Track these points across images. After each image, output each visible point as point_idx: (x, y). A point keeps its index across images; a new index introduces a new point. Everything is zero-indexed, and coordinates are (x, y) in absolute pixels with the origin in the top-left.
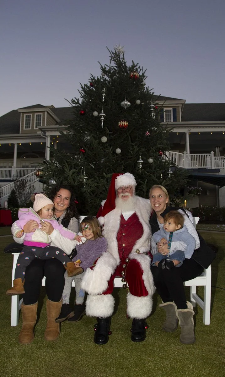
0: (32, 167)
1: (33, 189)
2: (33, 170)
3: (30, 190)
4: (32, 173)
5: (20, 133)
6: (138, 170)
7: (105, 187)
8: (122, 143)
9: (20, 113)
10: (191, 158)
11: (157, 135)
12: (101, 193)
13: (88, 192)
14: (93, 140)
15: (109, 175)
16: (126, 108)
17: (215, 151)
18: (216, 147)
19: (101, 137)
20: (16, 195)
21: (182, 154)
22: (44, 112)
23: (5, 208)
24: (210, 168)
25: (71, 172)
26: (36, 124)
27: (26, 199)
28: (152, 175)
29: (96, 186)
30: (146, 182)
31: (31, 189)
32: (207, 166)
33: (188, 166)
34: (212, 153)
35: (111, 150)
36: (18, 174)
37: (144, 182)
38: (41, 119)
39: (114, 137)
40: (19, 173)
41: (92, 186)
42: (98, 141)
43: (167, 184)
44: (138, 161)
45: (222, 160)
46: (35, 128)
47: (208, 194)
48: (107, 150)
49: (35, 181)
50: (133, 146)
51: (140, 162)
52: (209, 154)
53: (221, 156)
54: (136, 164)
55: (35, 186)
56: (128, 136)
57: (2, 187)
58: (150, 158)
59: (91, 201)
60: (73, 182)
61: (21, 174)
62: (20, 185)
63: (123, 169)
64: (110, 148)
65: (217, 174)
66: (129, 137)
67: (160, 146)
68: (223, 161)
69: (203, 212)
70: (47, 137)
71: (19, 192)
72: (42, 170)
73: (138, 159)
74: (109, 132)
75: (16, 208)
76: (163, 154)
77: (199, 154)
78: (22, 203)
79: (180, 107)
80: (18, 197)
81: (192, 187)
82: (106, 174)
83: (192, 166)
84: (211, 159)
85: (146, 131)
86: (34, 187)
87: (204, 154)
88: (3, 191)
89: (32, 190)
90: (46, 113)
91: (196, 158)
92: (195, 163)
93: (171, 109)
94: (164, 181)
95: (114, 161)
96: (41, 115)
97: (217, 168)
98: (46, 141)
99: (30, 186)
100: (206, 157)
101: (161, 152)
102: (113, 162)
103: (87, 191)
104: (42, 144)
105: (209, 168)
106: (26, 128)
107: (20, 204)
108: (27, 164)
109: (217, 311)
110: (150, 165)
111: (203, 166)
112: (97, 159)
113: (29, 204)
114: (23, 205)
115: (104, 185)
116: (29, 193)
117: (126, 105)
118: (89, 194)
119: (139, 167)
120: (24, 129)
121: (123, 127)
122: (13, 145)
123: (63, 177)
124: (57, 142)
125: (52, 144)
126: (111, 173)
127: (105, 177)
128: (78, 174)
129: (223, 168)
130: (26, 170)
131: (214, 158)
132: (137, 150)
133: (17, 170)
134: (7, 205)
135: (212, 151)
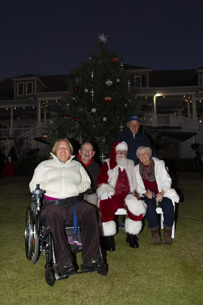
0: (25, 127)
1: (29, 146)
2: (28, 129)
3: (27, 146)
4: (26, 133)
5: (15, 98)
8: (107, 113)
9: (14, 82)
10: (158, 118)
15: (99, 138)
16: (109, 86)
17: (177, 112)
18: (178, 109)
19: (92, 109)
21: (150, 115)
22: (34, 80)
23: (9, 162)
24: (173, 126)
25: (71, 136)
26: (28, 90)
27: (24, 154)
32: (171, 124)
33: (155, 125)
34: (175, 113)
35: (100, 119)
36: (15, 133)
38: (31, 86)
39: (101, 109)
42: (90, 112)
45: (183, 119)
46: (27, 94)
47: (172, 147)
48: (97, 120)
49: (30, 139)
51: (121, 127)
53: (182, 115)
54: (119, 129)
61: (17, 133)
62: (18, 143)
63: (109, 133)
65: (178, 131)
66: (113, 109)
68: (184, 120)
70: (38, 102)
71: (18, 148)
74: (98, 104)
75: (17, 162)
77: (164, 115)
78: (21, 157)
79: (148, 74)
80: (16, 152)
82: (97, 137)
83: (158, 124)
84: (174, 118)
85: (125, 104)
86: (30, 144)
87: (168, 115)
90: (36, 81)
91: (162, 118)
92: (161, 121)
93: (141, 76)
96: (31, 83)
97: (179, 126)
98: (37, 105)
99: (27, 144)
100: (170, 117)
102: (102, 128)
104: (33, 108)
105: (172, 126)
106: (19, 94)
107: (19, 158)
108: (21, 125)
111: (168, 124)
113: (28, 158)
114: (23, 159)
116: (26, 149)
117: (109, 83)
119: (120, 131)
120: (18, 95)
121: (108, 101)
122: (9, 109)
124: (46, 106)
125: (42, 107)
126: (100, 136)
127: (96, 140)
128: (75, 137)
129: (184, 125)
130: (21, 130)
131: (177, 118)
132: (119, 118)
133: (13, 130)
134: (10, 159)
135: (175, 112)
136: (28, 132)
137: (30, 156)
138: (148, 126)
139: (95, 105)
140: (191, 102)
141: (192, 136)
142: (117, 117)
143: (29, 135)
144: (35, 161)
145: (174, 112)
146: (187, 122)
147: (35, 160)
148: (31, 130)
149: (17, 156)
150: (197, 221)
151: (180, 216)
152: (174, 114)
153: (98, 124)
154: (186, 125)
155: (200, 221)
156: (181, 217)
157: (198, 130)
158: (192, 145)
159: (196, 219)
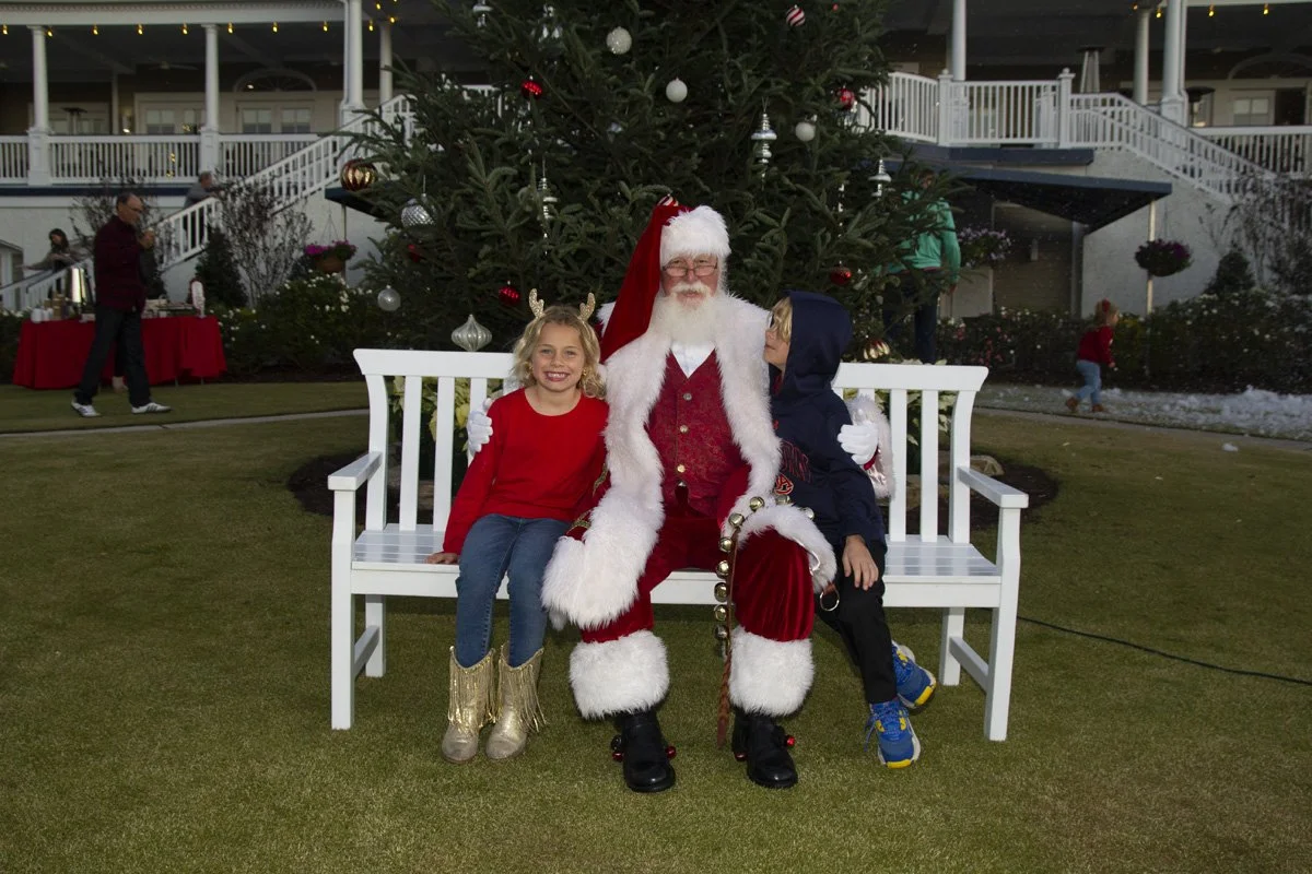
0: (287, 130)
1: (302, 230)
2: (299, 143)
3: (289, 231)
4: (290, 160)
6: (755, 172)
7: (625, 237)
8: (692, 59)
10: (971, 99)
11: (834, 21)
12: (610, 262)
13: (560, 256)
14: (581, 47)
15: (642, 192)
17: (1077, 69)
18: (1082, 51)
19: (607, 31)
20: (232, 254)
21: (933, 82)
23: (196, 311)
24: (1052, 147)
25: (490, 180)
27: (275, 272)
28: (808, 191)
29: (591, 236)
30: (784, 219)
31: (293, 229)
32: (1038, 135)
33: (956, 136)
34: (1067, 76)
35: (649, 89)
36: (231, 161)
37: (779, 220)
39: (662, 32)
40: (234, 159)
41: (575, 235)
42: (597, 51)
43: (867, 227)
44: (756, 136)
45: (1109, 109)
47: (1034, 256)
48: (632, 91)
49: (305, 193)
50: (736, 75)
51: (764, 136)
52: (1050, 83)
53: (1104, 89)
54: (748, 146)
55: (309, 217)
56: (716, 28)
57: (169, 217)
58: (802, 121)
59: (569, 290)
60: (499, 219)
61: (242, 160)
62: (245, 210)
63: (696, 168)
64: (646, 81)
65: (1079, 172)
66: (723, 33)
67: (845, 71)
68: (1113, 116)
69: (1009, 337)
71: (242, 239)
72: (367, 165)
73: (757, 127)
74: (643, 7)
75: (238, 310)
76: (859, 101)
77: (1005, 84)
78: (258, 287)
80: (236, 261)
81: (969, 230)
82: (630, 188)
83: (971, 136)
84: (1057, 102)
85: (790, 7)
86: (305, 219)
87: (1027, 84)
88: (173, 236)
89: (298, 230)
91: (994, 99)
92: (986, 118)
94: (855, 214)
95: (662, 135)
97: (1083, 145)
98: (343, 16)
99: (288, 218)
100: (1038, 96)
101: (847, 95)
102: (659, 136)
103: (557, 253)
104: (325, 29)
105: (1045, 147)
107: (249, 290)
108: (265, 117)
109: (1034, 699)
110: (802, 148)
111: (1022, 136)
112: (591, 123)
113: (292, 290)
114: (266, 295)
115: (622, 232)
116: (287, 245)
118: (562, 265)
119: (757, 160)
122: (198, 32)
123: (458, 195)
124: (393, 20)
125: (371, 28)
126: (648, 182)
127: (627, 201)
128: (516, 185)
129: (1108, 143)
130: (263, 144)
131: (1072, 102)
132: (755, 87)
133: (222, 144)
134: (201, 295)
135: (1067, 70)
136: (298, 155)
137: (305, 282)
138: (919, 141)
139: (629, 10)
140: (1159, 15)
141: (1148, 202)
142: (745, 80)
143: (304, 174)
144: (327, 307)
145: (1061, 71)
146: (1127, 124)
147: (331, 306)
148: (313, 147)
149: (241, 281)
150: (1136, 650)
151: (1049, 623)
152: (1060, 79)
153: (635, 119)
154: (1120, 139)
155: (1152, 651)
156: (1054, 627)
157: (1185, 171)
158: (1141, 247)
159: (1133, 641)
